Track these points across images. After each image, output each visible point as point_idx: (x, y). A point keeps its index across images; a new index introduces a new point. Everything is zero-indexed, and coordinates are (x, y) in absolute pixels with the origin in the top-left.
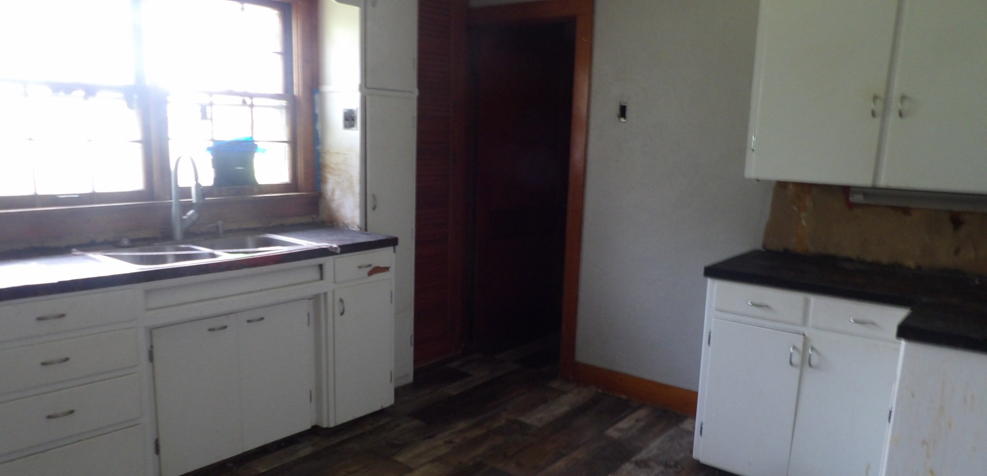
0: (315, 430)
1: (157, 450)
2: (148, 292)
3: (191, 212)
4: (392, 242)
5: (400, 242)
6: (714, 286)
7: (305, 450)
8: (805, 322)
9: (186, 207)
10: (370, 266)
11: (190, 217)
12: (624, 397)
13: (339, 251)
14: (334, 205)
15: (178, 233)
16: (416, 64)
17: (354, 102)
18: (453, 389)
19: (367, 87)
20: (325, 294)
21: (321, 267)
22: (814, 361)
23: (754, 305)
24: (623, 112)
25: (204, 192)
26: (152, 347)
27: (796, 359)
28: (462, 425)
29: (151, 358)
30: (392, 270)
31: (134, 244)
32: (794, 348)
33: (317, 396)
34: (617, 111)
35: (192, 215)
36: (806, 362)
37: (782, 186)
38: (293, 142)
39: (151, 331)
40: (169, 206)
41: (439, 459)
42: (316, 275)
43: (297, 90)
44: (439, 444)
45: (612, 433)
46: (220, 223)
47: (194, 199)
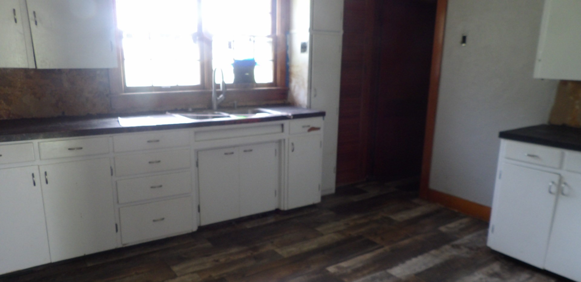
0: (277, 212)
1: (199, 210)
2: (196, 133)
3: (221, 96)
4: (322, 114)
5: (327, 114)
6: (505, 143)
7: (271, 220)
8: (561, 167)
9: (219, 93)
10: (309, 126)
11: (221, 98)
12: (456, 211)
13: (292, 117)
14: (295, 94)
15: (215, 106)
16: (342, 16)
17: (306, 38)
18: (355, 199)
19: (313, 30)
20: (284, 140)
21: (282, 125)
22: (566, 190)
23: (529, 155)
24: (464, 40)
25: (226, 86)
26: (198, 159)
27: (554, 189)
28: (356, 216)
29: (197, 165)
30: (322, 130)
31: (195, 111)
32: (553, 183)
33: (279, 192)
34: (460, 39)
35: (222, 97)
36: (560, 192)
37: (564, 83)
38: (275, 61)
39: (197, 152)
40: (211, 93)
41: (339, 232)
42: (279, 129)
43: (278, 33)
44: (341, 225)
45: (443, 229)
46: (235, 102)
47: (221, 89)
